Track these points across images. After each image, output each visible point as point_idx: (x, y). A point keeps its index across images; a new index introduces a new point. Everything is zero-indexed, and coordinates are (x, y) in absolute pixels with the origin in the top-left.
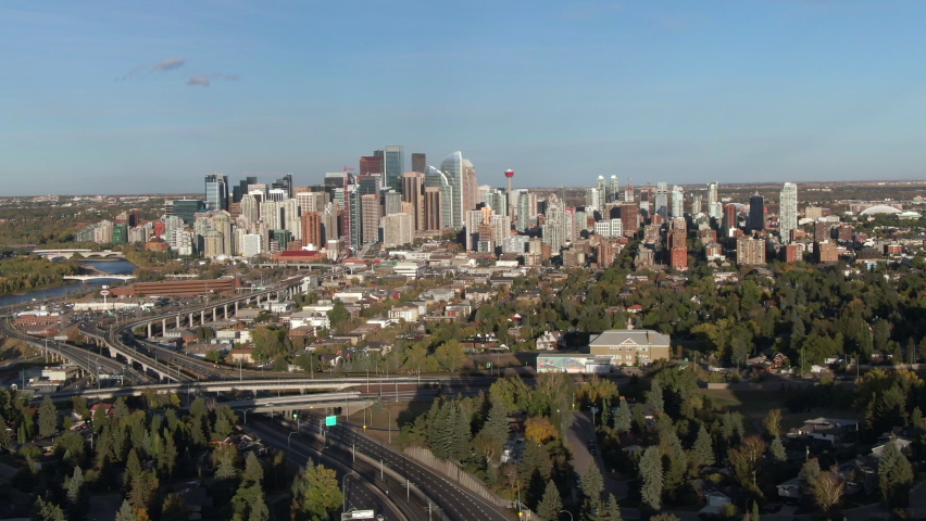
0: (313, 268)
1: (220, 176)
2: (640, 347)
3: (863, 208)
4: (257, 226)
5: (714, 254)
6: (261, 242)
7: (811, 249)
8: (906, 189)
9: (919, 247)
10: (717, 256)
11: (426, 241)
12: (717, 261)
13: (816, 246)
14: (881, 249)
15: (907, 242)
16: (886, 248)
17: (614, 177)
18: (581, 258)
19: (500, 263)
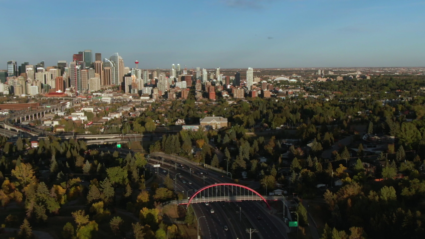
0: (65, 99)
1: (14, 62)
2: (217, 123)
3: (274, 79)
4: (36, 82)
5: (225, 95)
6: (38, 89)
7: (260, 93)
8: (289, 71)
9: (299, 92)
10: (226, 95)
11: (106, 89)
12: (226, 97)
13: (262, 92)
14: (285, 93)
15: (294, 90)
16: (287, 92)
17: (178, 65)
18: (175, 96)
19: (142, 98)
